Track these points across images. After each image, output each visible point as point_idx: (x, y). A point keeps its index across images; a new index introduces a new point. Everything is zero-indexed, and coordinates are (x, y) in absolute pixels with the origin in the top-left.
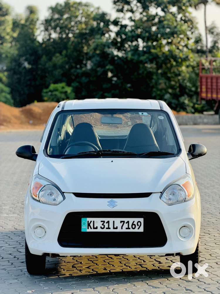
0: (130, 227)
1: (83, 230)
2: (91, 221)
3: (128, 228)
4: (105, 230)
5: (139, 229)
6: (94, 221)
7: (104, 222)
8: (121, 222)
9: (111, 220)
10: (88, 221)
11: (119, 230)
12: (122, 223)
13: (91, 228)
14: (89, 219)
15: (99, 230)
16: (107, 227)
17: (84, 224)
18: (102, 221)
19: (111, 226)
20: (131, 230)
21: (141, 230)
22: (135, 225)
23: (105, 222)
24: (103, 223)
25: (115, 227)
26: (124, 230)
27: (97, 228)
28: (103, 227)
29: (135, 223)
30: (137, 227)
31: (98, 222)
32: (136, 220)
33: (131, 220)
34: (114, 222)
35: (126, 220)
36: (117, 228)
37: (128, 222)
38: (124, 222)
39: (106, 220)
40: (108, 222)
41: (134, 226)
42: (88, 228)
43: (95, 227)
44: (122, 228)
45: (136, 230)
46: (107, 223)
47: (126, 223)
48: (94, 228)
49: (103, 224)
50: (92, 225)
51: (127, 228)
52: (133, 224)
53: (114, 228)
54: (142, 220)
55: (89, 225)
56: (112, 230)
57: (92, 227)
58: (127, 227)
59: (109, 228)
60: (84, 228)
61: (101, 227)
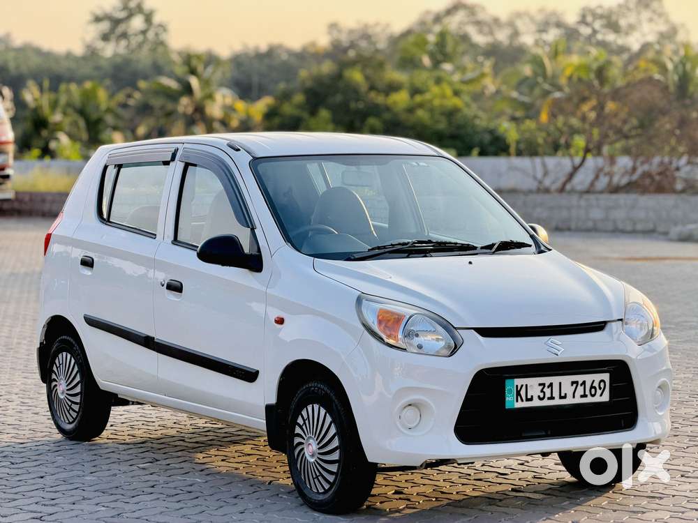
0: (588, 393)
1: (508, 406)
2: (522, 386)
3: (584, 396)
4: (546, 403)
5: (601, 395)
6: (526, 385)
7: (543, 385)
8: (573, 383)
9: (555, 380)
10: (517, 386)
11: (569, 401)
12: (575, 385)
13: (522, 401)
14: (518, 382)
15: (536, 403)
16: (550, 396)
17: (510, 391)
18: (540, 385)
19: (556, 394)
20: (589, 400)
21: (606, 397)
22: (595, 388)
23: (546, 385)
24: (541, 387)
25: (563, 395)
26: (578, 400)
27: (531, 399)
28: (542, 396)
29: (596, 384)
30: (599, 392)
31: (533, 385)
32: (597, 377)
33: (588, 378)
34: (560, 383)
35: (580, 378)
36: (565, 397)
37: (584, 383)
38: (577, 383)
39: (547, 380)
40: (551, 385)
41: (593, 391)
42: (517, 401)
43: (529, 397)
44: (574, 397)
45: (597, 399)
46: (548, 387)
47: (581, 385)
48: (528, 400)
49: (542, 391)
50: (523, 393)
51: (582, 396)
52: (592, 387)
53: (561, 397)
54: (606, 377)
55: (518, 393)
56: (557, 402)
57: (524, 398)
58: (582, 394)
59: (552, 398)
60: (512, 402)
61: (539, 396)
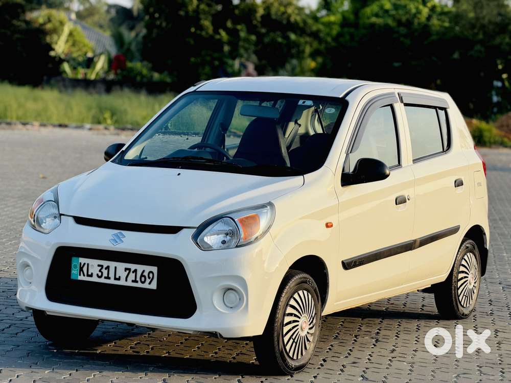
0: (138, 279)
1: (73, 277)
2: (84, 264)
3: (135, 281)
4: (103, 280)
5: (150, 283)
6: (88, 264)
7: (102, 266)
8: (126, 269)
9: (112, 264)
10: (80, 263)
11: (122, 282)
12: (128, 271)
13: (84, 275)
14: (82, 260)
15: (95, 279)
16: (106, 276)
17: (76, 267)
18: (99, 266)
19: (112, 275)
20: (139, 285)
21: (154, 286)
22: (145, 277)
23: (104, 267)
24: (100, 268)
25: (117, 277)
26: (129, 283)
27: (91, 276)
28: (100, 274)
29: (146, 274)
30: (148, 281)
31: (94, 265)
32: (148, 269)
33: (140, 268)
34: (116, 268)
35: (133, 267)
36: (119, 279)
37: (135, 271)
38: (129, 270)
39: (105, 263)
40: (108, 268)
41: (143, 279)
42: (80, 275)
43: (90, 273)
44: (126, 280)
45: (146, 286)
46: (106, 269)
47: (133, 272)
48: (88, 275)
49: (100, 271)
50: (85, 269)
51: (133, 281)
52: (142, 275)
53: (115, 279)
54: (155, 269)
55: (81, 269)
56: (112, 281)
57: (86, 273)
58: (134, 279)
59: (108, 278)
60: (75, 274)
61: (97, 275)
